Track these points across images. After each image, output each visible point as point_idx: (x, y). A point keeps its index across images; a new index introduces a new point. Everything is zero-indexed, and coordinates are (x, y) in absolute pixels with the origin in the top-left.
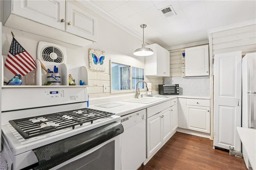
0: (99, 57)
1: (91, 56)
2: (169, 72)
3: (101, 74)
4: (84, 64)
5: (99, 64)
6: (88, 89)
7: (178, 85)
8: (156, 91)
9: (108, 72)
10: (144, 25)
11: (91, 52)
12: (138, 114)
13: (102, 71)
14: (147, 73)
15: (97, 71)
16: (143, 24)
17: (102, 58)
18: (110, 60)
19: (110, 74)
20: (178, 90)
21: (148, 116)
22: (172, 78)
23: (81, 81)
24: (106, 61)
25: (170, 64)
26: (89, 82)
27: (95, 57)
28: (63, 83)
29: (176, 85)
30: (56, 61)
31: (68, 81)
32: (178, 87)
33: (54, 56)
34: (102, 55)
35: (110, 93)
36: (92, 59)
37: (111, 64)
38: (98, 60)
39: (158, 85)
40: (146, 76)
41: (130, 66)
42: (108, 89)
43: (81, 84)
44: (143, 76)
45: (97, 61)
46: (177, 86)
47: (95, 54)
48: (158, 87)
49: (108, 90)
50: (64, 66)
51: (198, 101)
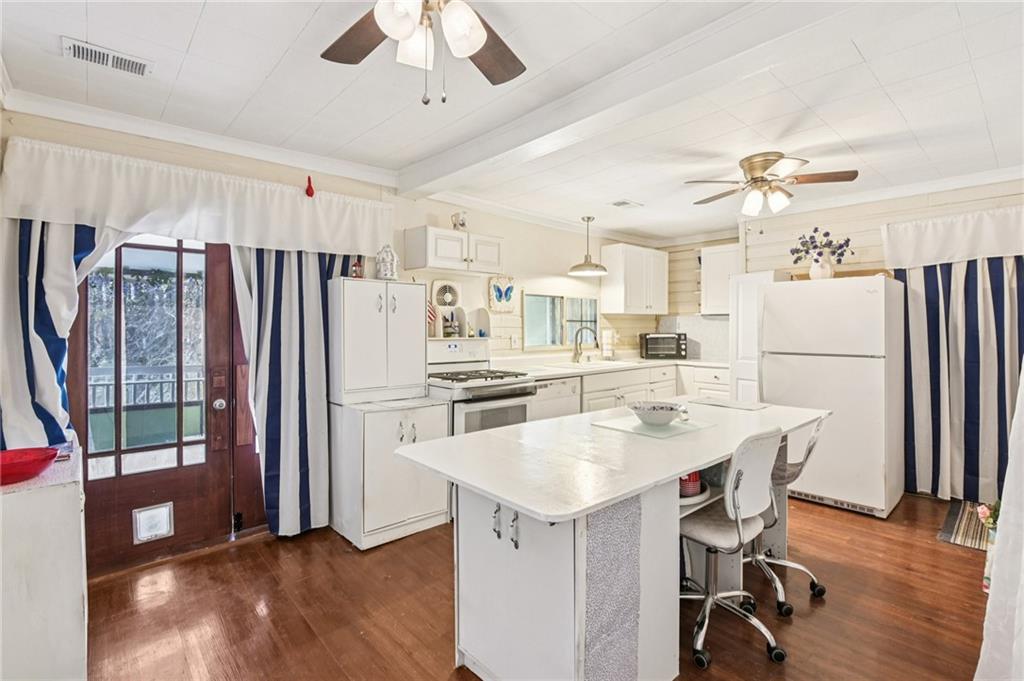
0: (503, 290)
1: (492, 289)
2: (667, 301)
3: (508, 316)
4: (482, 304)
5: (504, 301)
6: (490, 342)
7: (685, 335)
8: (634, 349)
9: (519, 313)
10: (589, 218)
11: (493, 283)
12: (564, 383)
13: (509, 312)
14: (605, 308)
15: (500, 312)
16: (589, 216)
17: (509, 289)
18: (522, 292)
19: (522, 317)
20: (683, 347)
21: (586, 389)
22: (678, 317)
23: (481, 331)
24: (515, 295)
25: (670, 283)
26: (492, 333)
27: (499, 290)
28: (461, 334)
29: (679, 335)
30: (450, 304)
31: (467, 331)
32: (685, 339)
33: (448, 297)
34: (509, 285)
35: (523, 349)
36: (494, 294)
37: (525, 297)
38: (503, 294)
39: (638, 334)
40: (603, 315)
41: (562, 298)
42: (519, 342)
43: (481, 334)
44: (595, 316)
45: (501, 296)
46: (683, 337)
47: (498, 284)
48: (638, 340)
49: (518, 344)
50: (460, 310)
51: (717, 372)
